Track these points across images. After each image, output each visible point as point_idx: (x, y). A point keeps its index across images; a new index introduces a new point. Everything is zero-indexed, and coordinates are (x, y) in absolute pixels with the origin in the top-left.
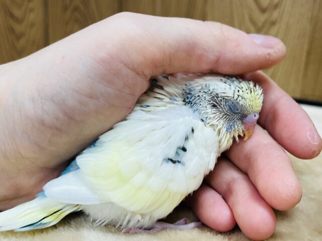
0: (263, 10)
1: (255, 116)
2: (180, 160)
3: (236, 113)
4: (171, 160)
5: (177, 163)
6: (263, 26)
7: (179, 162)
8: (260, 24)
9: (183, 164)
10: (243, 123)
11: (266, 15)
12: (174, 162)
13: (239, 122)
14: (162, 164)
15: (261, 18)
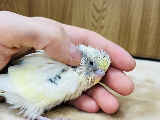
0: (98, 12)
4: (51, 80)
7: (54, 82)
8: (97, 18)
9: (57, 84)
11: (100, 14)
12: (52, 82)
15: (97, 15)
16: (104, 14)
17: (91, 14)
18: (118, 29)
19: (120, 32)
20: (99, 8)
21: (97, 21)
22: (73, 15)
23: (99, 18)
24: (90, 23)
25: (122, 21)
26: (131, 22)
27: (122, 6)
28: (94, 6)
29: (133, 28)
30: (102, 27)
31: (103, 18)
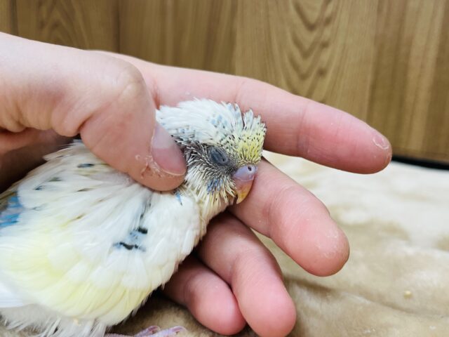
0: (311, 27)
1: (250, 169)
2: (138, 245)
3: (220, 165)
4: (125, 245)
5: (134, 249)
6: (311, 49)
7: (136, 247)
8: (307, 46)
10: (232, 179)
11: (315, 34)
12: (129, 247)
13: (226, 178)
14: (110, 252)
15: (308, 38)
16: (327, 33)
17: (289, 35)
18: (370, 78)
19: (374, 87)
20: (313, 16)
21: (305, 55)
22: (239, 37)
23: (314, 44)
24: (287, 61)
25: (379, 54)
26: (408, 55)
27: (379, 10)
28: (299, 9)
29: (412, 75)
30: (322, 73)
31: (325, 45)
